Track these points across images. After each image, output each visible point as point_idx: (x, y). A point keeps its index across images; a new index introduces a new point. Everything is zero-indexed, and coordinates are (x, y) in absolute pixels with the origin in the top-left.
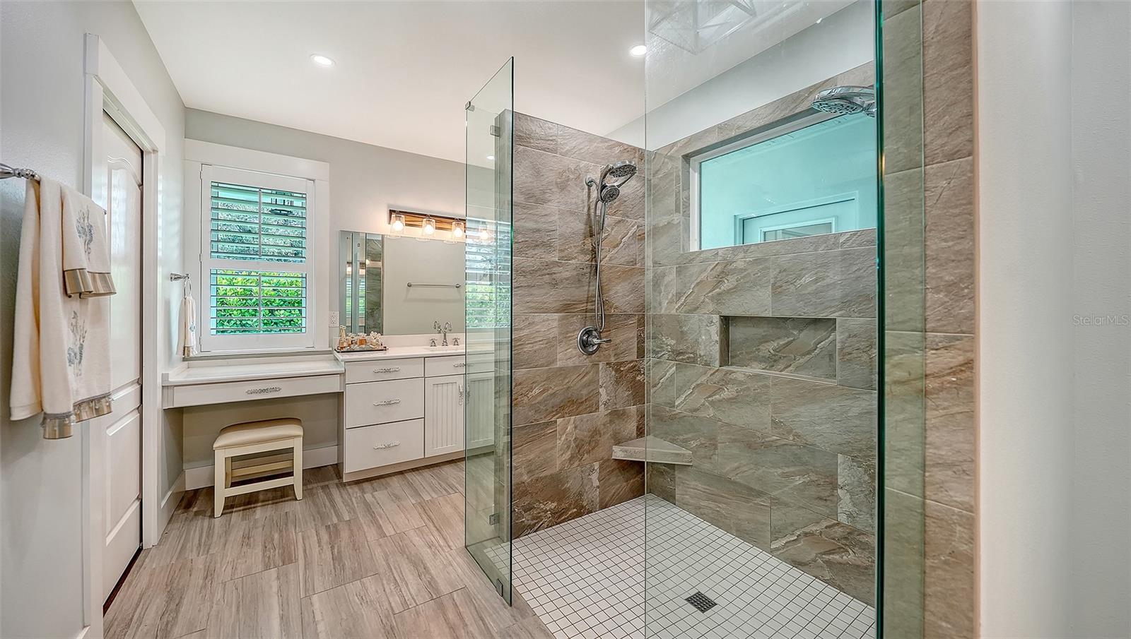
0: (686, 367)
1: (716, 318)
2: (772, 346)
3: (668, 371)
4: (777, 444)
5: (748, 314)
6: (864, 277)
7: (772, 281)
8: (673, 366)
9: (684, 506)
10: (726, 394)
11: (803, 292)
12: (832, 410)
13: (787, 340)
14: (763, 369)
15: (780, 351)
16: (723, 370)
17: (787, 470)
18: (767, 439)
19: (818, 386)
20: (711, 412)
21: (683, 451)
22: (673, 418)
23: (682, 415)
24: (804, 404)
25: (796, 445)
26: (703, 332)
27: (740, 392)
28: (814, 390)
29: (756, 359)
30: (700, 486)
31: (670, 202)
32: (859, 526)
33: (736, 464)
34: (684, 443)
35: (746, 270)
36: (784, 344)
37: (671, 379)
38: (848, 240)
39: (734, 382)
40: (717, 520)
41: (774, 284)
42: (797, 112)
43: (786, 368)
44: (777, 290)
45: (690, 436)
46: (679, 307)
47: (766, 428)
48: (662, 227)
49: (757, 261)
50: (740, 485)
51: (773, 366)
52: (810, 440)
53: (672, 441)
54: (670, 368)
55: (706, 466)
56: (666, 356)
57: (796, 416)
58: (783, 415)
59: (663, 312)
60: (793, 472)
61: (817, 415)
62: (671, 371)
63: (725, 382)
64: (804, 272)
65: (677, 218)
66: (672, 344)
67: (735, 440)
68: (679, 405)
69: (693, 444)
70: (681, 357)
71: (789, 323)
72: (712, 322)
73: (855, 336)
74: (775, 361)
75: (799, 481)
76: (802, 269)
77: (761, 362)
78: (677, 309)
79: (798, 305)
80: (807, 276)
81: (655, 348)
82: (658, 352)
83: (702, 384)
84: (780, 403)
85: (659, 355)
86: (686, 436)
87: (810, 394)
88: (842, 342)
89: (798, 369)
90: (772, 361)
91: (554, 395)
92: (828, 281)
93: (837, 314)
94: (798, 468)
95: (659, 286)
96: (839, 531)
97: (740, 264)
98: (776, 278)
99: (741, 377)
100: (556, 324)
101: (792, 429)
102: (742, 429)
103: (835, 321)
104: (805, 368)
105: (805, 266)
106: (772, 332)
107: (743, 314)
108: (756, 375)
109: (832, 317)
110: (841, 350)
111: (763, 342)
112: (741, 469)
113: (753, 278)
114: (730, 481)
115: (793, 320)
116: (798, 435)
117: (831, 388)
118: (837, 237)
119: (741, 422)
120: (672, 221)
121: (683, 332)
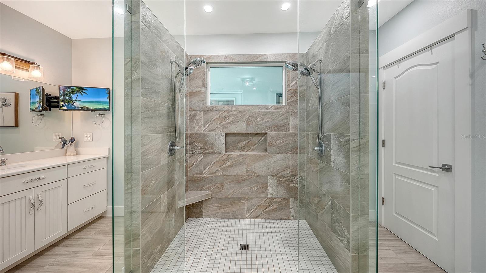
0: (208, 156)
1: (223, 134)
2: (242, 144)
3: (198, 159)
4: (248, 178)
5: (237, 132)
6: (275, 120)
8: (201, 156)
9: (208, 216)
10: (228, 164)
11: (258, 124)
12: (266, 162)
13: (248, 141)
14: (240, 152)
15: (246, 145)
16: (226, 154)
17: (252, 186)
18: (245, 178)
19: (262, 155)
20: (221, 172)
21: (208, 192)
22: (201, 180)
23: (206, 177)
24: (257, 162)
25: (255, 177)
26: (217, 139)
27: (234, 162)
28: (261, 157)
29: (237, 149)
30: (216, 205)
31: (200, 82)
32: (274, 197)
33: (233, 190)
34: (208, 189)
35: (236, 115)
37: (201, 161)
38: (271, 107)
39: (232, 158)
40: (225, 216)
41: (247, 121)
42: (255, 61)
43: (248, 151)
44: (248, 123)
45: (211, 185)
46: (205, 130)
47: (244, 173)
48: (194, 92)
49: (241, 112)
50: (234, 198)
52: (259, 174)
53: (201, 190)
54: (200, 157)
55: (219, 195)
56: (198, 152)
57: (255, 167)
58: (251, 167)
59: (195, 131)
60: (254, 186)
61: (261, 165)
62: (200, 159)
63: (227, 159)
64: (258, 117)
65: (203, 90)
66: (201, 146)
67: (232, 181)
68: (205, 173)
69: (212, 188)
70: (206, 152)
71: (249, 134)
72: (221, 135)
73: (273, 138)
75: (256, 189)
77: (239, 150)
78: (204, 131)
79: (256, 128)
81: (191, 149)
82: (193, 151)
83: (216, 162)
84: (249, 163)
85: (193, 152)
86: (208, 186)
87: (258, 159)
88: (269, 140)
89: (252, 151)
90: (243, 149)
92: (265, 120)
93: (268, 131)
94: (255, 185)
95: (193, 120)
96: (268, 200)
97: (234, 113)
98: (248, 118)
99: (234, 156)
100: (160, 140)
101: (254, 172)
102: (235, 176)
103: (266, 133)
104: (255, 150)
105: (258, 115)
106: (243, 138)
107: (235, 132)
108: (241, 154)
109: (266, 132)
110: (269, 142)
111: (240, 142)
112: (235, 192)
113: (239, 118)
114: (230, 198)
115: (250, 133)
116: (255, 173)
117: (266, 155)
118: (268, 106)
119: (234, 174)
120: (201, 90)
121: (207, 140)
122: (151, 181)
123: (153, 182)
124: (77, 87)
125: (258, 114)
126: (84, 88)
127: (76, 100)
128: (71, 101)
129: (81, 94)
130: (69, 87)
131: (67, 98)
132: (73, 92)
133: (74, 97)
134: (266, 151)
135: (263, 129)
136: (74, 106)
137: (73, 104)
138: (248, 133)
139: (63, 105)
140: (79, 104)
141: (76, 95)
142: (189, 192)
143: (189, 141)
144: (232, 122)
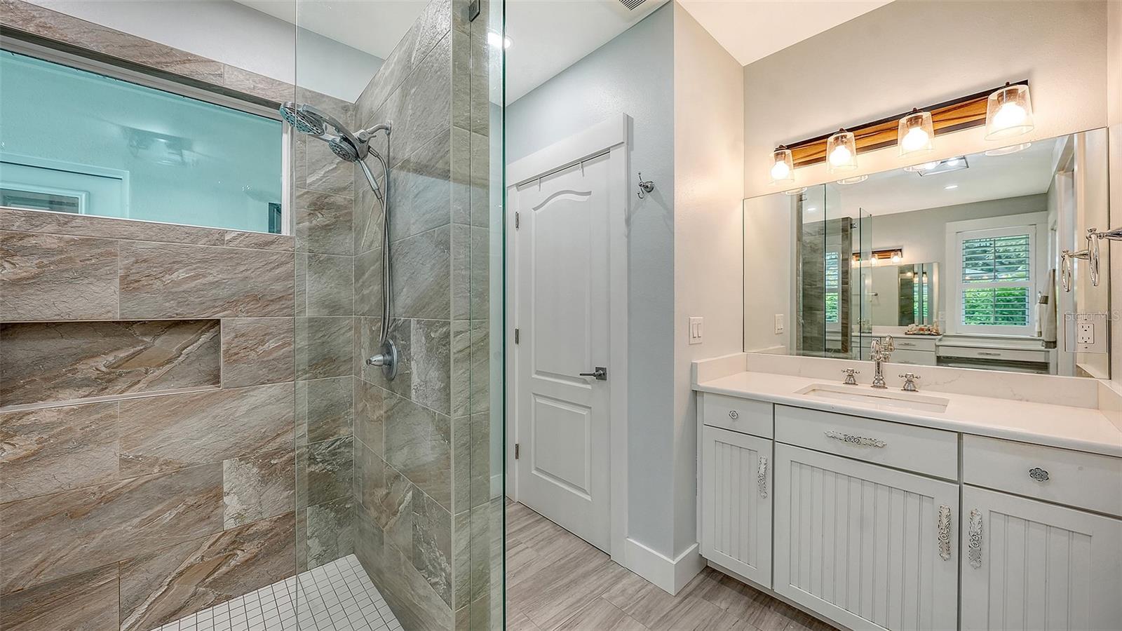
2: (102, 363)
4: (131, 488)
5: (68, 318)
6: (250, 279)
7: (121, 272)
11: (176, 290)
12: (215, 417)
13: (132, 350)
14: (84, 397)
15: (119, 366)
18: (110, 490)
19: (197, 395)
24: (177, 422)
25: (164, 475)
28: (193, 401)
29: (68, 385)
32: (247, 521)
35: (61, 252)
36: (128, 356)
38: (234, 239)
41: (123, 278)
43: (130, 387)
44: (129, 285)
49: (88, 242)
51: (106, 388)
52: (185, 461)
57: (163, 441)
58: (143, 446)
61: (195, 429)
64: (176, 266)
67: (35, 521)
71: (137, 330)
73: (242, 335)
74: (110, 381)
75: (168, 517)
76: (174, 263)
77: (80, 387)
79: (167, 304)
80: (181, 271)
84: (136, 433)
87: (179, 410)
88: (228, 343)
89: (151, 384)
90: (105, 382)
92: (210, 279)
93: (221, 314)
96: (225, 540)
97: (51, 242)
98: (128, 269)
99: (49, 417)
101: (157, 459)
102: (54, 495)
103: (218, 322)
104: (166, 380)
105: (177, 259)
106: (101, 342)
107: (56, 319)
108: (87, 406)
109: (216, 317)
110: (227, 351)
111: (86, 358)
112: (52, 559)
113: (79, 265)
114: (22, 593)
115: (144, 323)
116: (167, 463)
117: (214, 394)
118: (223, 233)
119: (49, 488)
125: (178, 254)
134: (216, 380)
135: (204, 306)
138: (129, 324)
144: (33, 278)
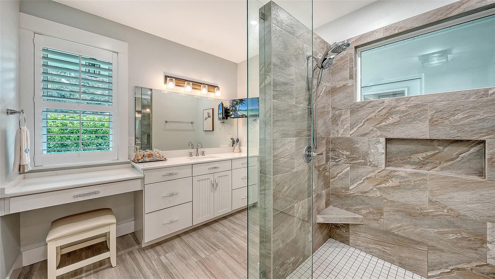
0: (358, 168)
1: (383, 140)
2: (421, 156)
3: (343, 170)
4: (434, 214)
5: (409, 137)
7: (429, 118)
8: (348, 167)
9: (356, 246)
10: (390, 184)
11: (457, 124)
12: (481, 195)
13: (433, 152)
14: (414, 169)
15: (428, 158)
16: (389, 170)
17: (442, 230)
18: (424, 211)
19: (469, 180)
20: (379, 194)
21: (357, 216)
22: (347, 196)
23: (354, 195)
24: (457, 191)
25: (450, 215)
26: (372, 147)
27: (402, 183)
28: (466, 183)
29: (408, 163)
30: (369, 236)
31: (346, 73)
33: (399, 225)
34: (357, 211)
35: (407, 111)
36: (431, 155)
37: (347, 174)
39: (397, 177)
40: (383, 256)
41: (431, 120)
42: (450, 16)
43: (433, 169)
44: (433, 123)
45: (361, 207)
46: (353, 133)
47: (424, 205)
48: (339, 88)
49: (416, 106)
50: (403, 237)
51: (422, 167)
52: (462, 213)
53: (347, 209)
54: (346, 168)
55: (375, 225)
56: (343, 161)
57: (450, 198)
58: (439, 198)
59: (340, 136)
60: (448, 231)
61: (468, 197)
62: (346, 170)
63: (389, 177)
64: (457, 112)
65: (350, 83)
66: (347, 154)
67: (398, 211)
68: (353, 189)
69: (364, 212)
70: (354, 162)
72: (379, 142)
74: (424, 164)
75: (452, 237)
76: (455, 110)
77: (412, 165)
78: (351, 135)
79: (452, 132)
80: (459, 114)
81: (333, 157)
82: (336, 159)
83: (371, 177)
84: (436, 190)
85: (337, 161)
86: (358, 207)
87: (458, 185)
88: (491, 154)
89: (442, 169)
90: (422, 164)
91: (293, 189)
92: (478, 117)
93: (486, 137)
94: (451, 229)
95: (337, 121)
96: (487, 269)
97: (403, 108)
98: (432, 116)
99: (403, 174)
100: (294, 144)
101: (446, 206)
102: (404, 204)
103: (484, 142)
104: (450, 169)
105: (458, 108)
106: (420, 147)
107: (405, 137)
108: (416, 173)
109: (482, 139)
110: (490, 159)
111: (415, 153)
112: (403, 228)
113: (413, 116)
114: (393, 234)
115: (439, 140)
116: (451, 210)
117: (480, 182)
118: (487, 91)
119: (402, 200)
120: (347, 84)
121: (356, 147)
122: (284, 187)
123: (286, 188)
124: (239, 100)
125: (458, 106)
126: (244, 100)
127: (239, 110)
128: (236, 110)
129: (242, 104)
130: (234, 100)
131: (234, 108)
132: (237, 104)
133: (237, 107)
134: (481, 174)
135: (474, 132)
136: (238, 114)
137: (237, 113)
138: (432, 140)
139: (232, 114)
140: (241, 113)
141: (239, 105)
142: (331, 207)
143: (331, 146)
144: (398, 122)
